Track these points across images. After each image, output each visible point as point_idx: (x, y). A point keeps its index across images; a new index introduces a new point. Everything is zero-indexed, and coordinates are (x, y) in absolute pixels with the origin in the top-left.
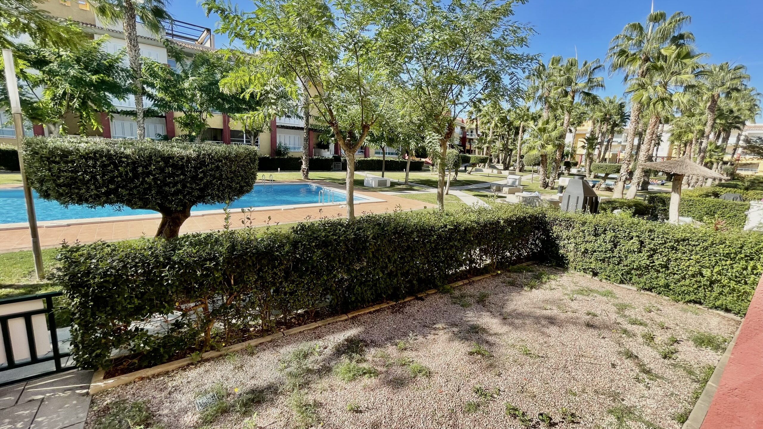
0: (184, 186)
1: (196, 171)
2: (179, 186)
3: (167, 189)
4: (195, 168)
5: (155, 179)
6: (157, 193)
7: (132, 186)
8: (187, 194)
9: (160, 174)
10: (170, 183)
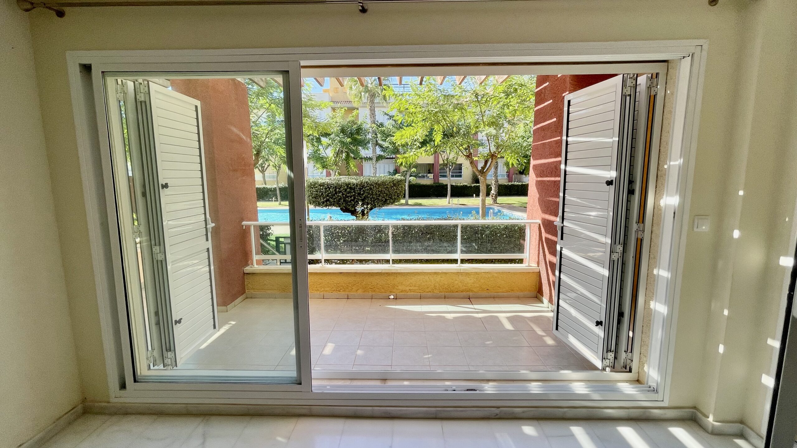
0: (355, 198)
1: (360, 190)
2: (352, 198)
3: (347, 199)
4: (360, 189)
5: (343, 194)
6: (344, 201)
7: (335, 197)
8: (356, 202)
9: (345, 192)
10: (349, 196)
